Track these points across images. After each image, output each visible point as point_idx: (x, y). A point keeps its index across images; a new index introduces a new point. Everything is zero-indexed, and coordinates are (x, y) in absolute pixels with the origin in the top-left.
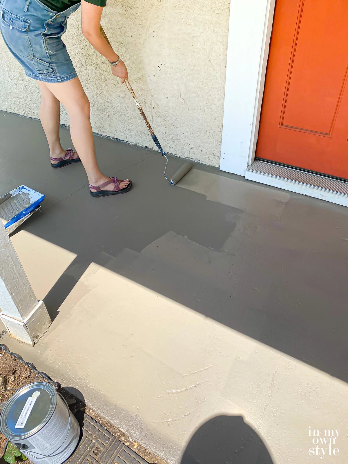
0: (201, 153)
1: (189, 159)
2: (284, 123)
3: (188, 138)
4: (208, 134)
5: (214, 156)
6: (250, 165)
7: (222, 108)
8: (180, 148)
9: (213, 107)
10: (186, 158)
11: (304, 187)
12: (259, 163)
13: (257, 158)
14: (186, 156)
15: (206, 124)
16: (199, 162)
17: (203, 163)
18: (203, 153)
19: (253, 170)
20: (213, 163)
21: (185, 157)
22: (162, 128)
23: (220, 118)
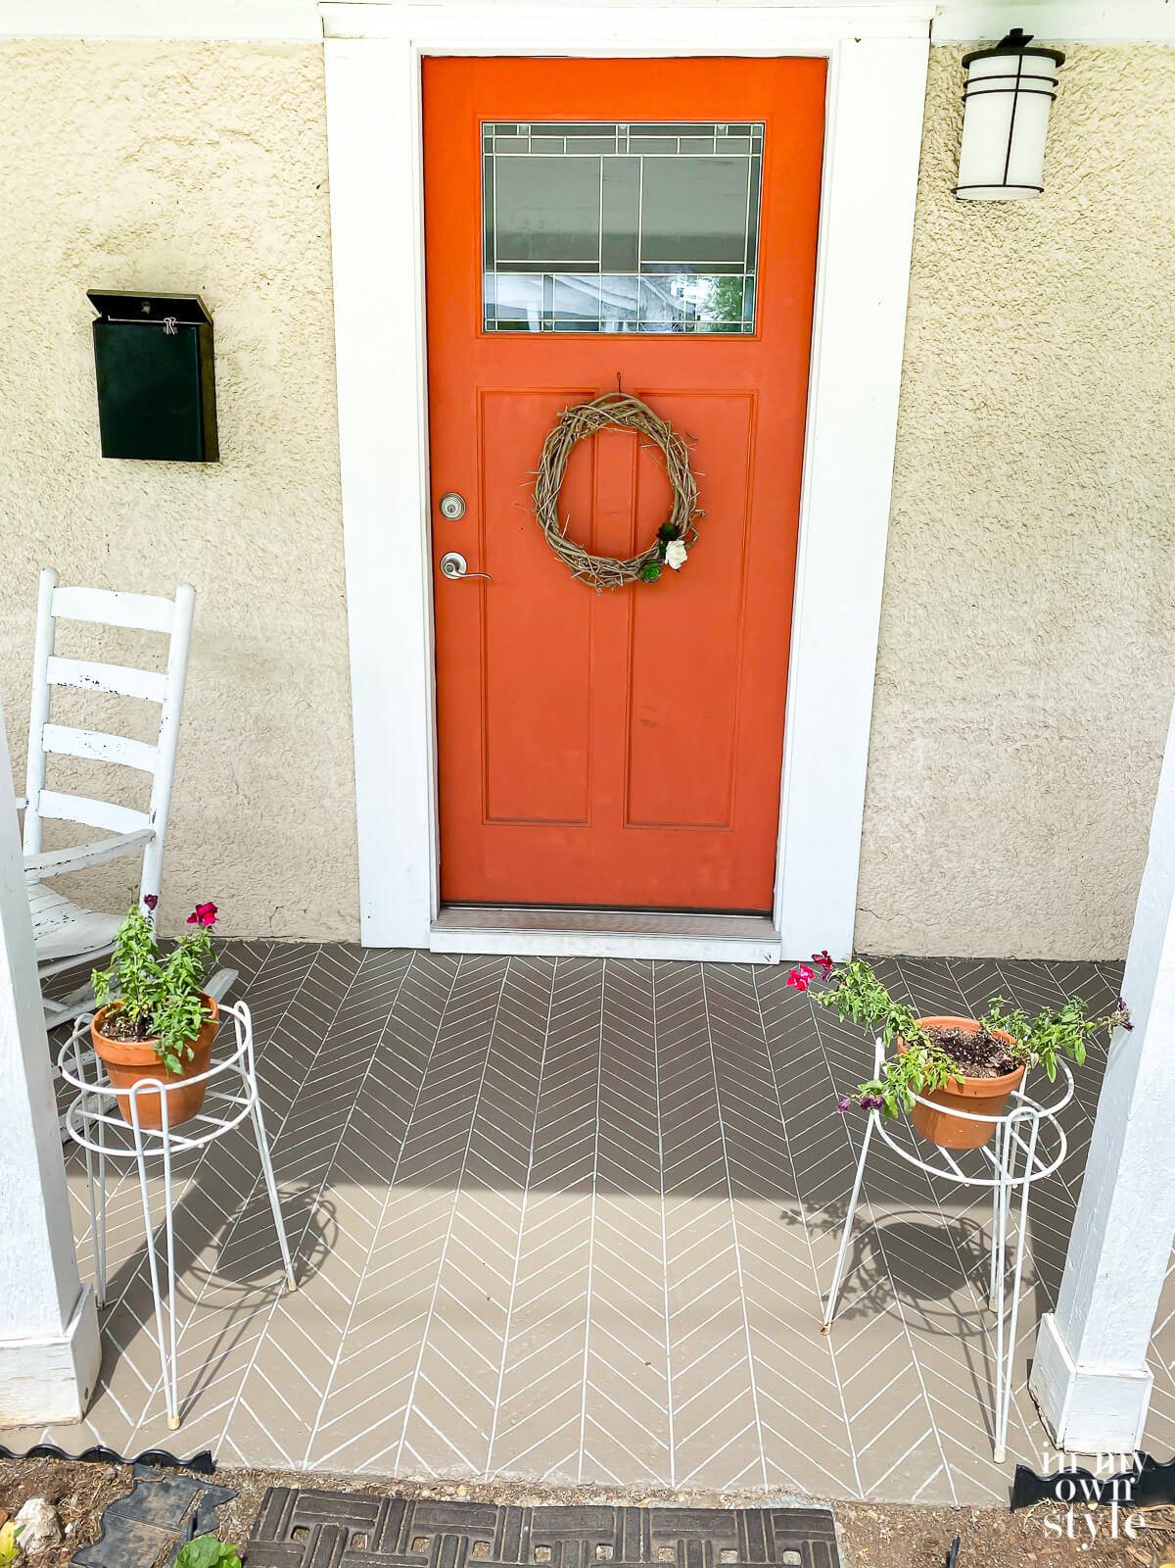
0: (303, 918)
1: (272, 939)
2: (492, 814)
3: (264, 887)
4: (320, 867)
5: (340, 918)
6: (435, 918)
7: (350, 803)
8: (243, 917)
9: (327, 802)
10: (261, 940)
11: (566, 938)
12: (454, 912)
13: (445, 902)
14: (261, 933)
15: (312, 845)
16: (299, 941)
17: (311, 941)
18: (309, 915)
19: (444, 926)
20: (341, 933)
21: (259, 937)
22: (184, 875)
23: (348, 825)
